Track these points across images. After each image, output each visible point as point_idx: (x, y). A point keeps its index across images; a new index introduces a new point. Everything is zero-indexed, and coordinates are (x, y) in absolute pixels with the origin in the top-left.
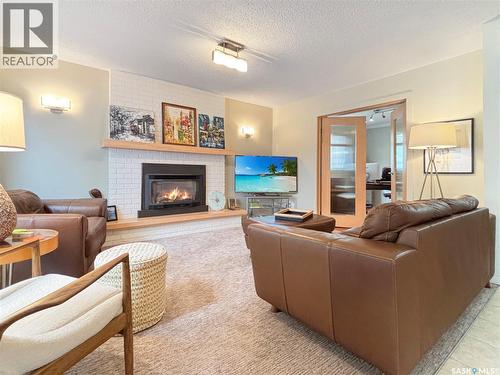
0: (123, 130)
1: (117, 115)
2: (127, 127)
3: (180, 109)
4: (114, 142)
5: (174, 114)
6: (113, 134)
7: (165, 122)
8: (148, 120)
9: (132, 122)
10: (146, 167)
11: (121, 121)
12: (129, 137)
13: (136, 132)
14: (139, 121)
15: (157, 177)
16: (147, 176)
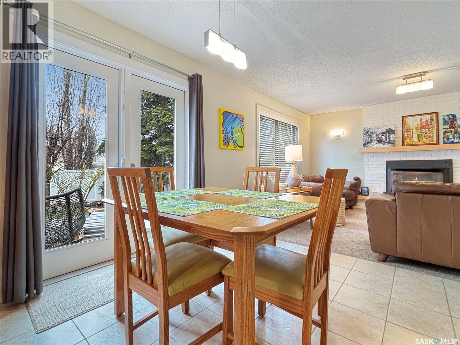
0: (371, 141)
1: (368, 133)
2: (374, 139)
3: (420, 117)
4: (365, 149)
5: (413, 123)
6: (365, 145)
7: (405, 130)
8: (390, 131)
9: (377, 135)
10: (389, 164)
11: (370, 136)
12: (375, 145)
13: (380, 141)
14: (383, 134)
15: (397, 170)
16: (389, 170)
